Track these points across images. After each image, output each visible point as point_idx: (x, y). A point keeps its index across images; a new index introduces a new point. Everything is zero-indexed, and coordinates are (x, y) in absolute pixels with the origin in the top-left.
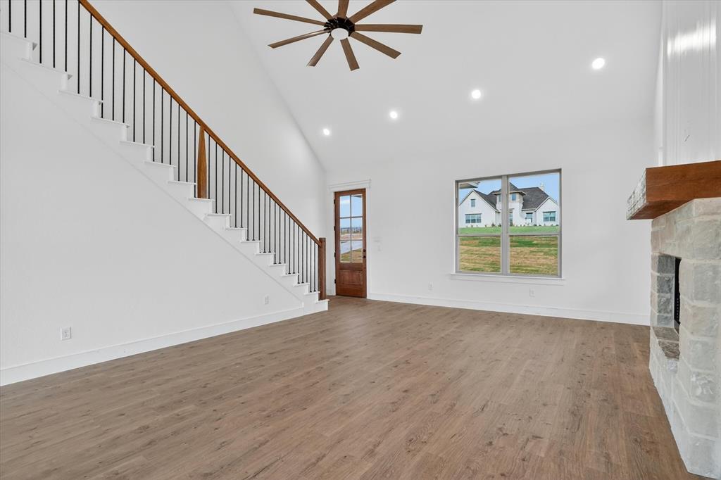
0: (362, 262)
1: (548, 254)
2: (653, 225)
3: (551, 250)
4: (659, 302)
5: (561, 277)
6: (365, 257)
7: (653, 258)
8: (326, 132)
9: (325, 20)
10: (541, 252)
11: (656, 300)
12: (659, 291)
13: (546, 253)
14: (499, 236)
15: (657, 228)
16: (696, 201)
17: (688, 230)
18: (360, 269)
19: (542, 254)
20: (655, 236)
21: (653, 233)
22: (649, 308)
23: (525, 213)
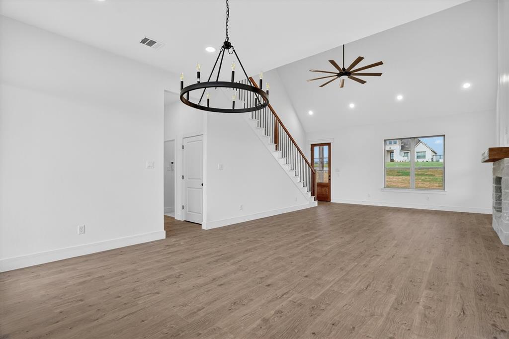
0: (328, 182)
1: (424, 181)
2: (493, 165)
3: (426, 178)
4: (496, 197)
5: (444, 190)
6: (330, 180)
7: (493, 179)
8: (311, 113)
9: (338, 72)
10: (420, 179)
11: (495, 195)
12: (496, 192)
13: (423, 180)
14: (409, 169)
15: (495, 166)
16: (506, 159)
17: (503, 168)
18: (327, 186)
19: (420, 181)
20: (494, 170)
21: (493, 168)
22: (492, 200)
23: (403, 152)
